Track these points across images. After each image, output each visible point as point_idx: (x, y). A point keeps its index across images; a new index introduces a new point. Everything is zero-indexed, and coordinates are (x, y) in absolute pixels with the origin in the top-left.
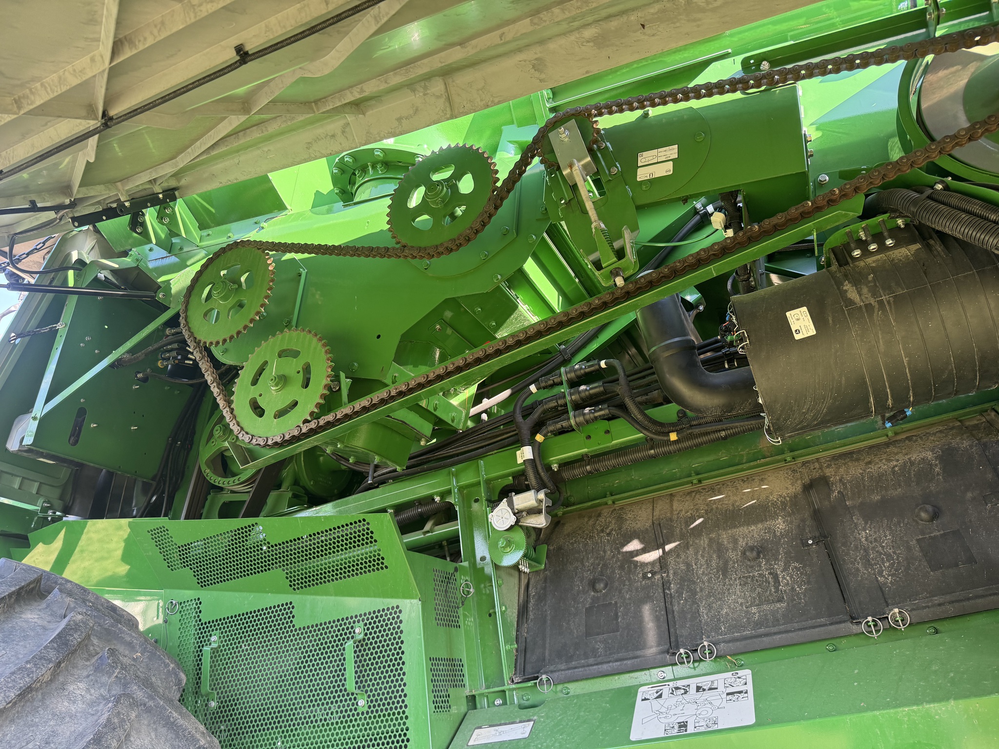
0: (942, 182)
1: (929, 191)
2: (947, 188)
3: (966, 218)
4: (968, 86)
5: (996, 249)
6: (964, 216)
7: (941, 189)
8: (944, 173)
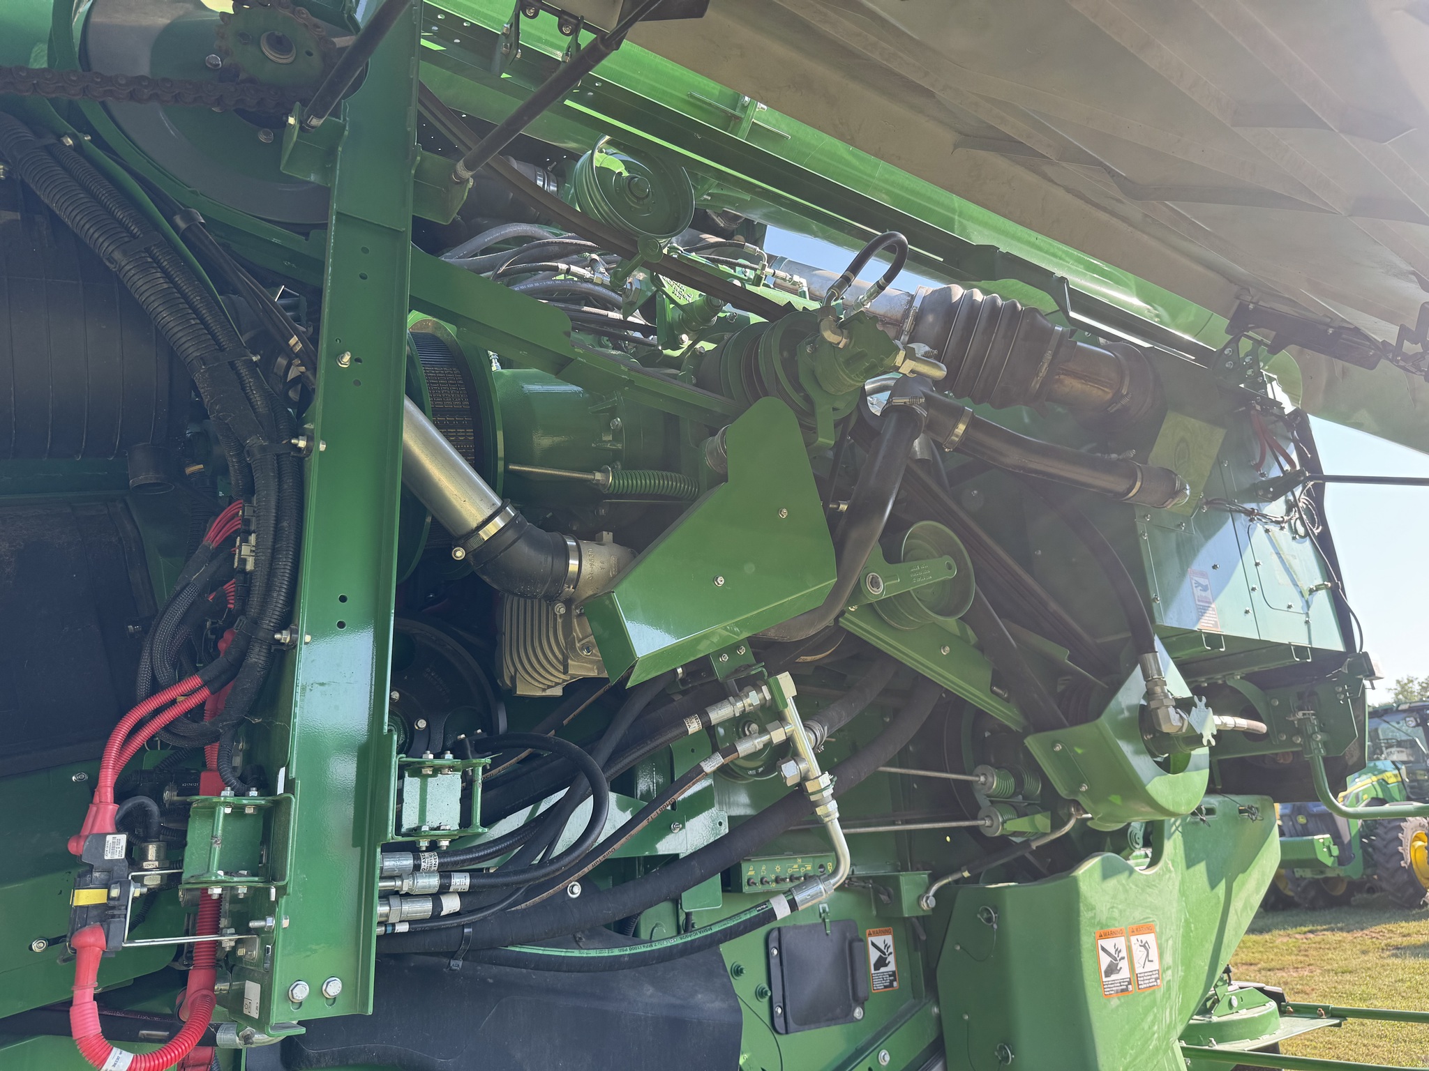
0: (73, 137)
1: (50, 140)
2: (78, 147)
3: (86, 200)
4: (168, 30)
5: (108, 259)
6: (82, 195)
7: (70, 146)
8: (84, 125)
